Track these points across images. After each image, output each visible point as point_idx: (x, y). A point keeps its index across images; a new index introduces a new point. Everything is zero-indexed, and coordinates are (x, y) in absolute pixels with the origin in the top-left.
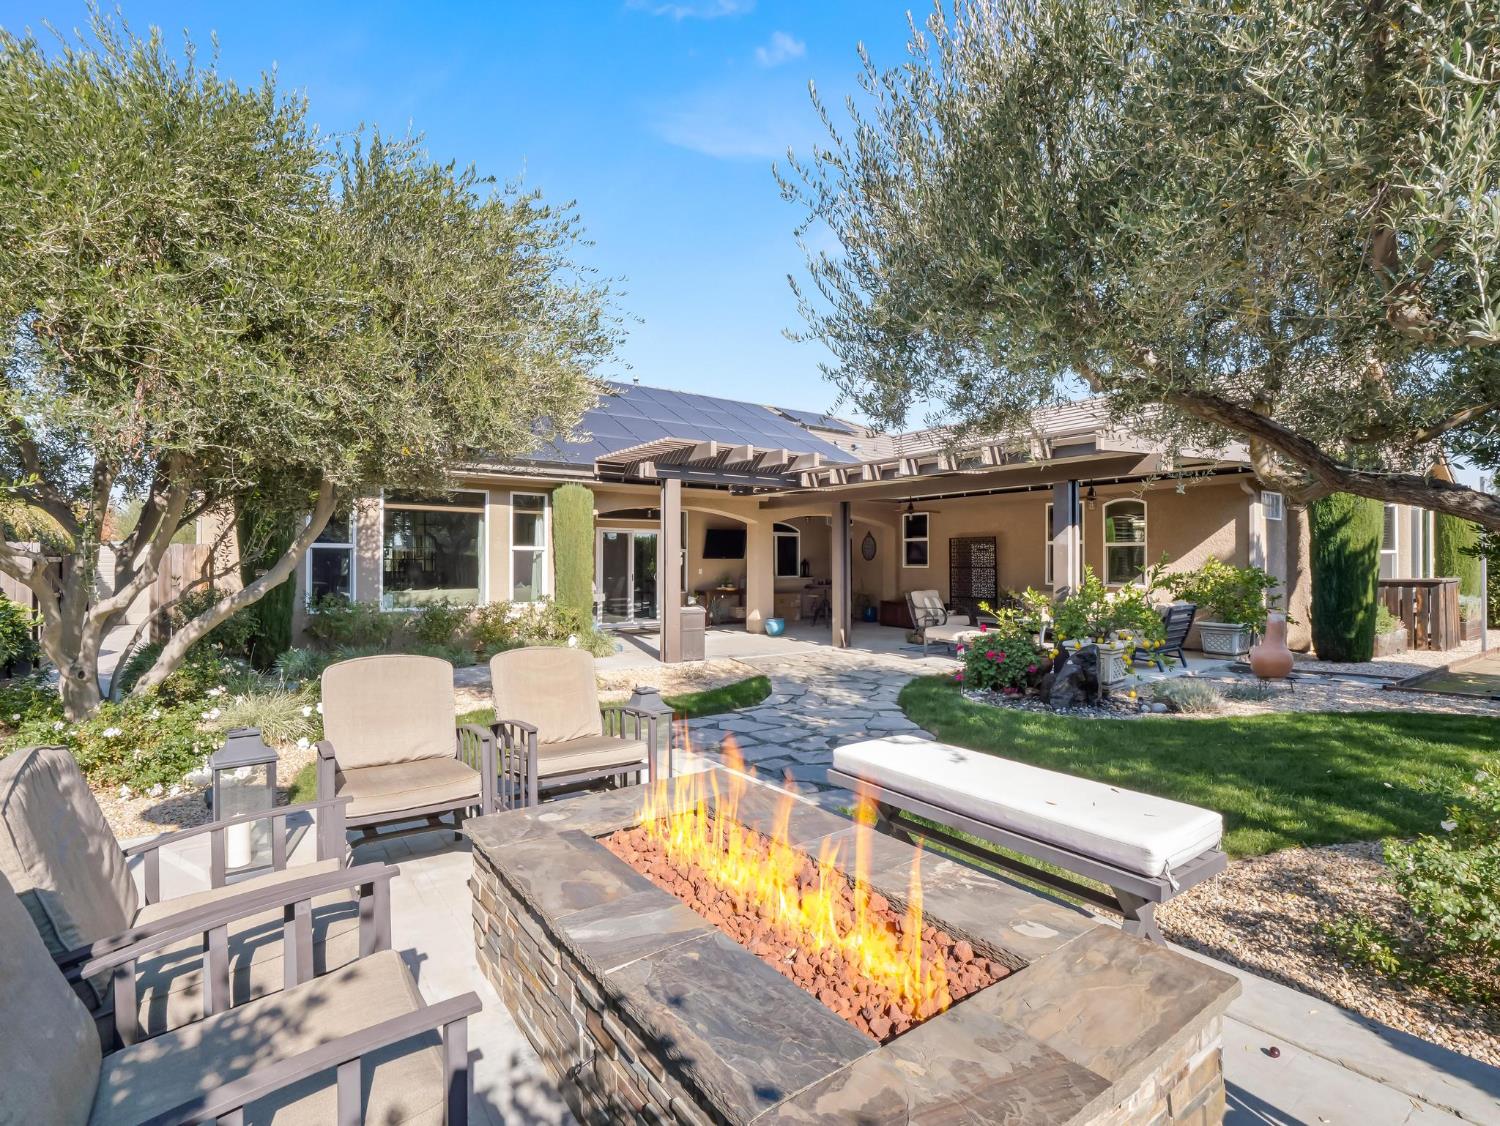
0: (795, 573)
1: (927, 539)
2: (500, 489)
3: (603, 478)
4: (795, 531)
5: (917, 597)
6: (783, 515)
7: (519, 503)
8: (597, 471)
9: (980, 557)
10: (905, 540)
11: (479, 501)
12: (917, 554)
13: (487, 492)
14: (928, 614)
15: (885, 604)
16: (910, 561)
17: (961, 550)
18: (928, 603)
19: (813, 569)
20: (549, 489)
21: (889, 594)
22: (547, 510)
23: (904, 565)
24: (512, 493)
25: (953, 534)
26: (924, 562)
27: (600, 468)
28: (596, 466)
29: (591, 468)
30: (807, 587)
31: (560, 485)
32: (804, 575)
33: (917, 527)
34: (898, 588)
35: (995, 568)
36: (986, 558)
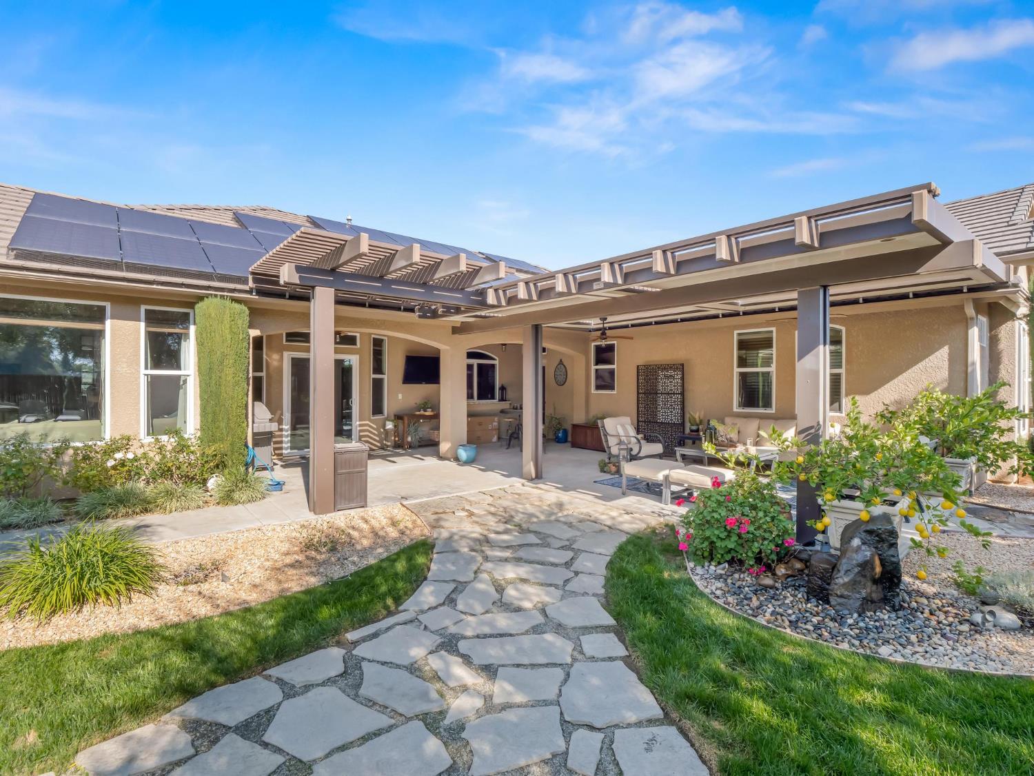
0: (493, 398)
1: (614, 367)
2: (127, 302)
3: (260, 292)
4: (494, 359)
5: (610, 424)
6: (477, 341)
7: (152, 318)
8: (251, 284)
9: (667, 384)
10: (594, 368)
11: (98, 315)
12: (606, 382)
13: (108, 305)
14: (620, 443)
15: (575, 426)
16: (598, 387)
17: (648, 376)
18: (621, 432)
19: (510, 394)
20: (191, 303)
21: (579, 418)
22: (192, 329)
23: (593, 390)
24: (143, 308)
25: (641, 362)
26: (612, 388)
27: (255, 280)
28: (250, 277)
29: (245, 281)
30: (502, 411)
31: (201, 298)
32: (502, 399)
33: (604, 355)
34: (587, 412)
35: (682, 394)
36: (673, 385)
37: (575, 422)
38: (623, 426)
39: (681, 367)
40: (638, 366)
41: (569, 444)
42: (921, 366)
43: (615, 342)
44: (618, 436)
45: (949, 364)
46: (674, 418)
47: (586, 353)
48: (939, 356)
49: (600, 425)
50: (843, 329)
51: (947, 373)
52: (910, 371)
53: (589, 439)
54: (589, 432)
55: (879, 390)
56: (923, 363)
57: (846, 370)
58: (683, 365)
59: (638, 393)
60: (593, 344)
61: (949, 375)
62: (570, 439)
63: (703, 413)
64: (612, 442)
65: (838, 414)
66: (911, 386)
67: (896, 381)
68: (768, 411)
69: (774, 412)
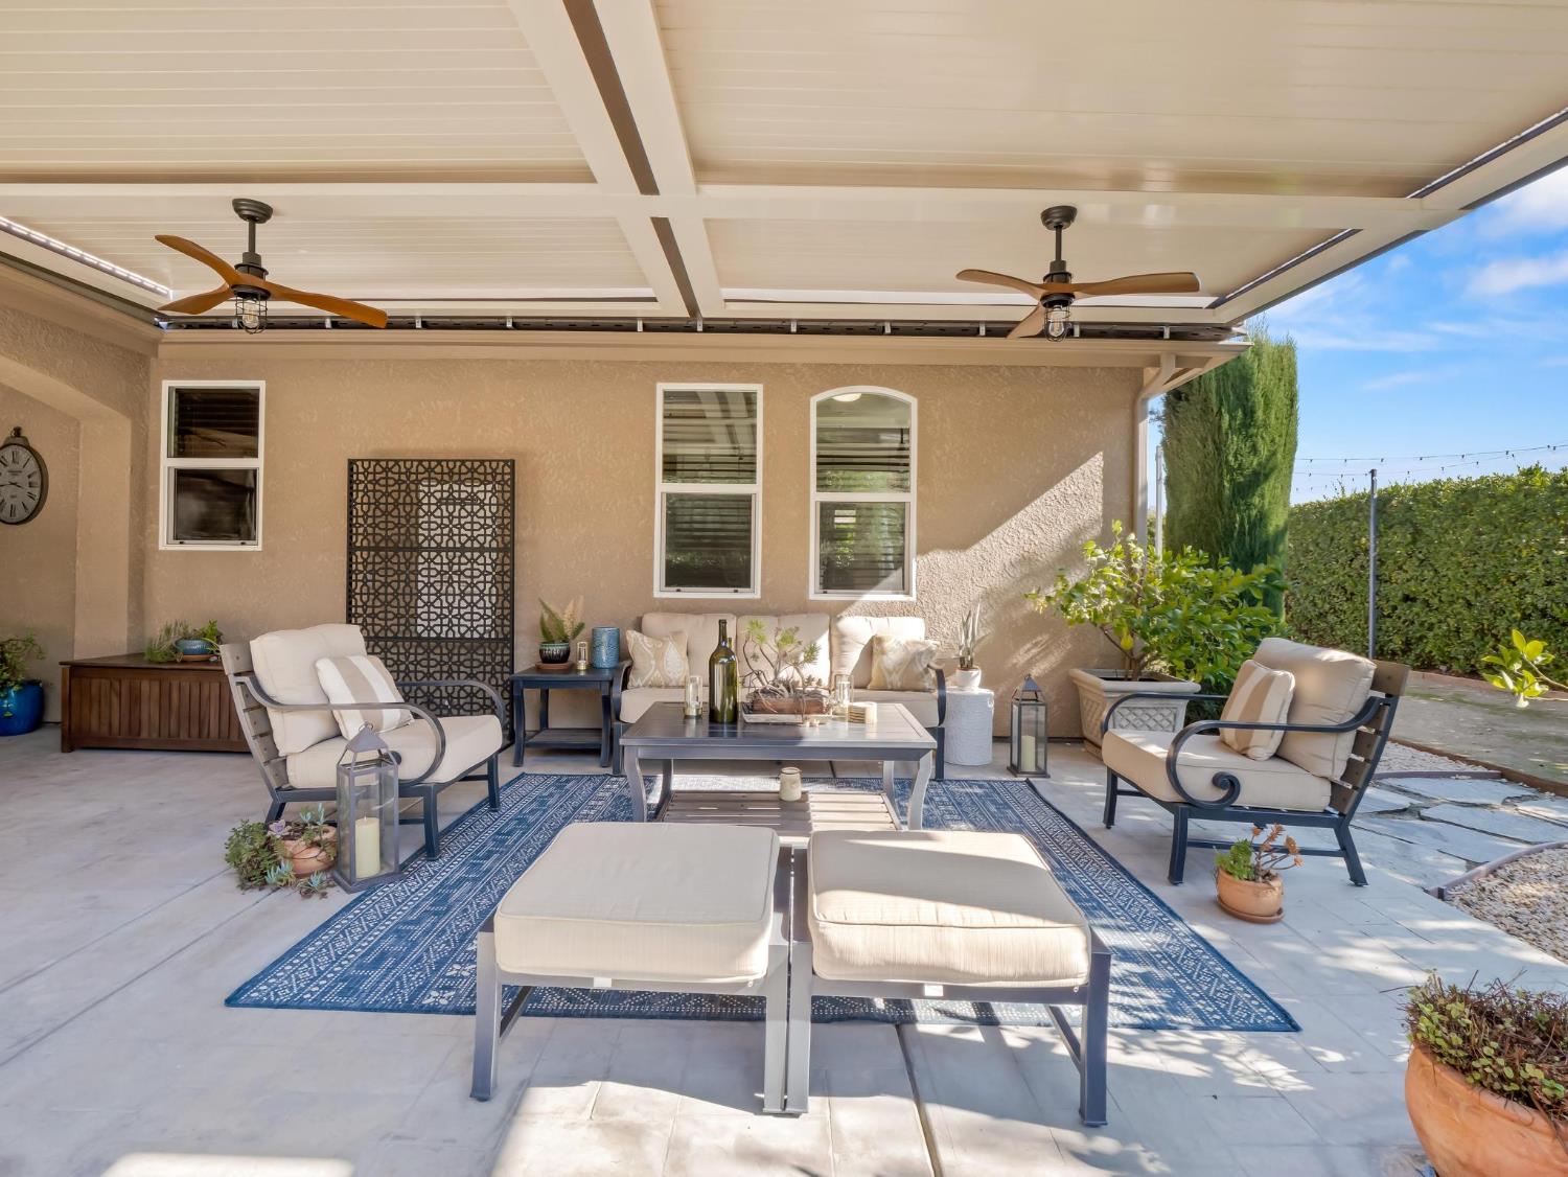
1: (254, 463)
5: (274, 660)
10: (168, 464)
16: (186, 531)
17: (389, 495)
23: (165, 541)
25: (362, 448)
35: (509, 549)
37: (80, 655)
38: (341, 661)
39: (502, 475)
40: (351, 462)
41: (52, 737)
42: (1057, 493)
43: (261, 385)
44: (326, 707)
45: (1104, 490)
46: (476, 622)
47: (138, 412)
48: (1088, 473)
49: (229, 666)
50: (913, 401)
51: (1100, 508)
52: (1038, 502)
53: (149, 711)
54: (148, 687)
55: (983, 542)
56: (1061, 486)
57: (920, 497)
58: (512, 464)
59: (351, 549)
60: (167, 384)
61: (1104, 510)
62: (54, 713)
63: (580, 606)
64: (292, 733)
65: (901, 597)
66: (1039, 532)
67: (1012, 522)
68: (743, 595)
69: (757, 595)
